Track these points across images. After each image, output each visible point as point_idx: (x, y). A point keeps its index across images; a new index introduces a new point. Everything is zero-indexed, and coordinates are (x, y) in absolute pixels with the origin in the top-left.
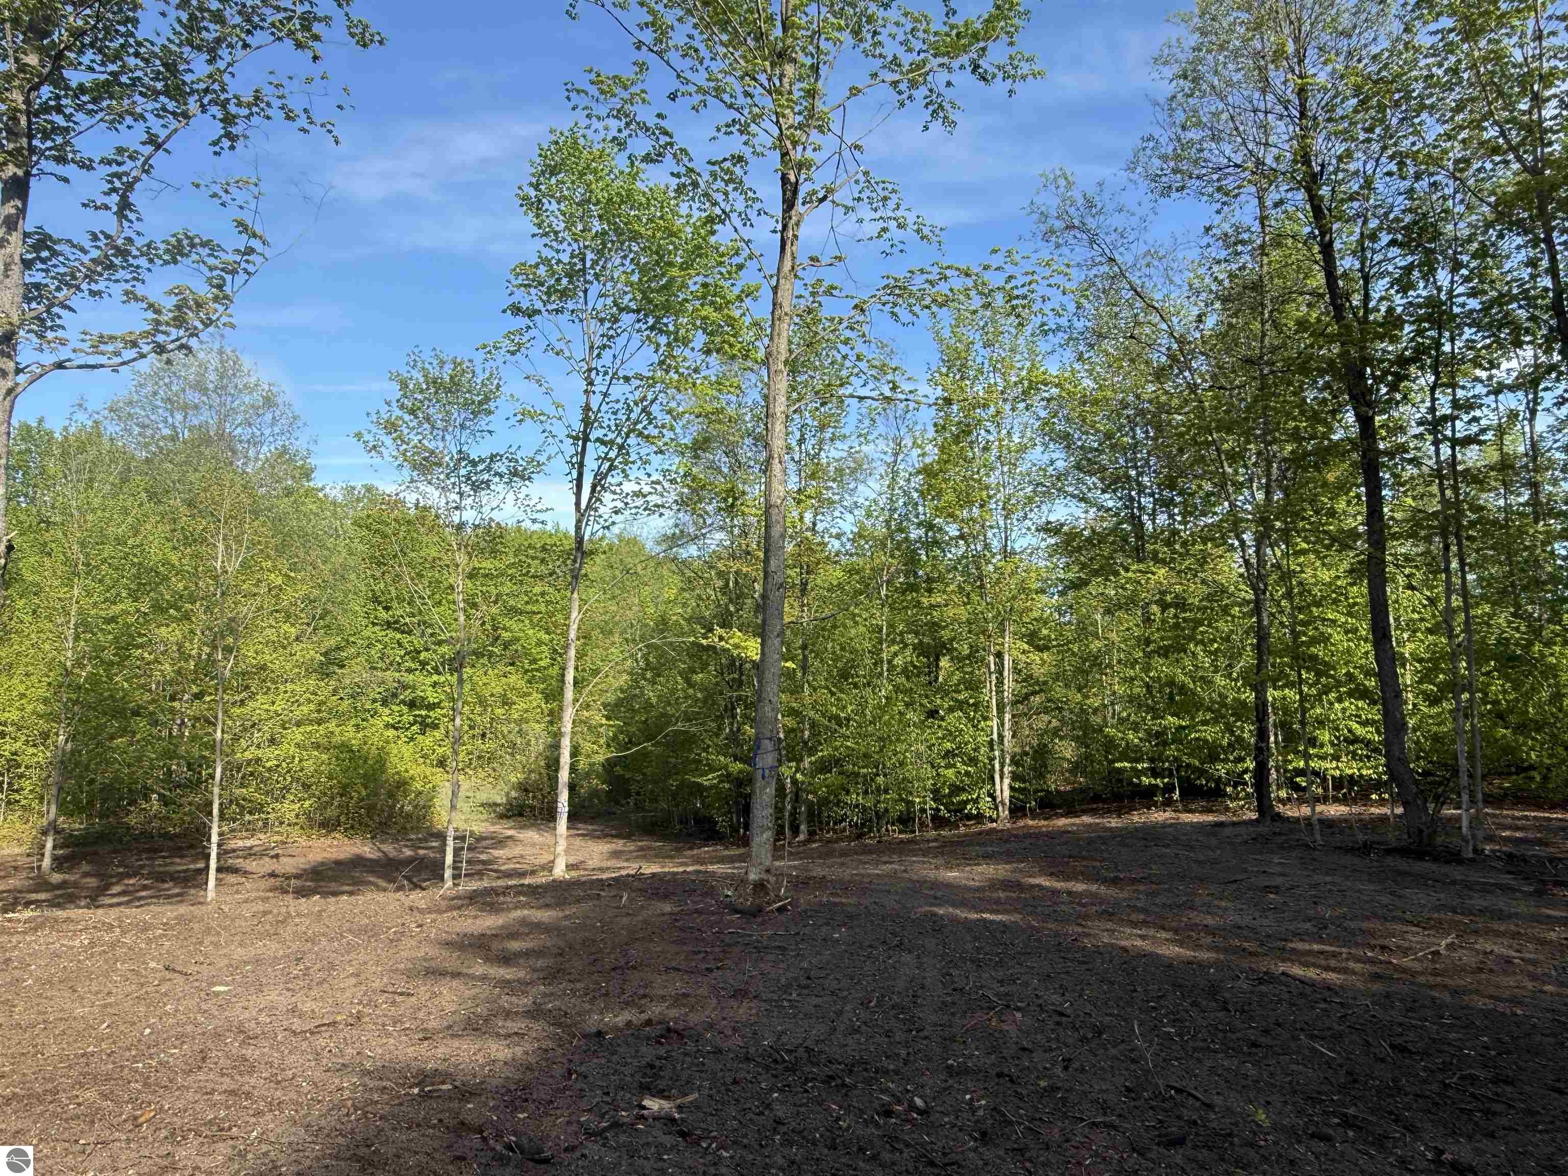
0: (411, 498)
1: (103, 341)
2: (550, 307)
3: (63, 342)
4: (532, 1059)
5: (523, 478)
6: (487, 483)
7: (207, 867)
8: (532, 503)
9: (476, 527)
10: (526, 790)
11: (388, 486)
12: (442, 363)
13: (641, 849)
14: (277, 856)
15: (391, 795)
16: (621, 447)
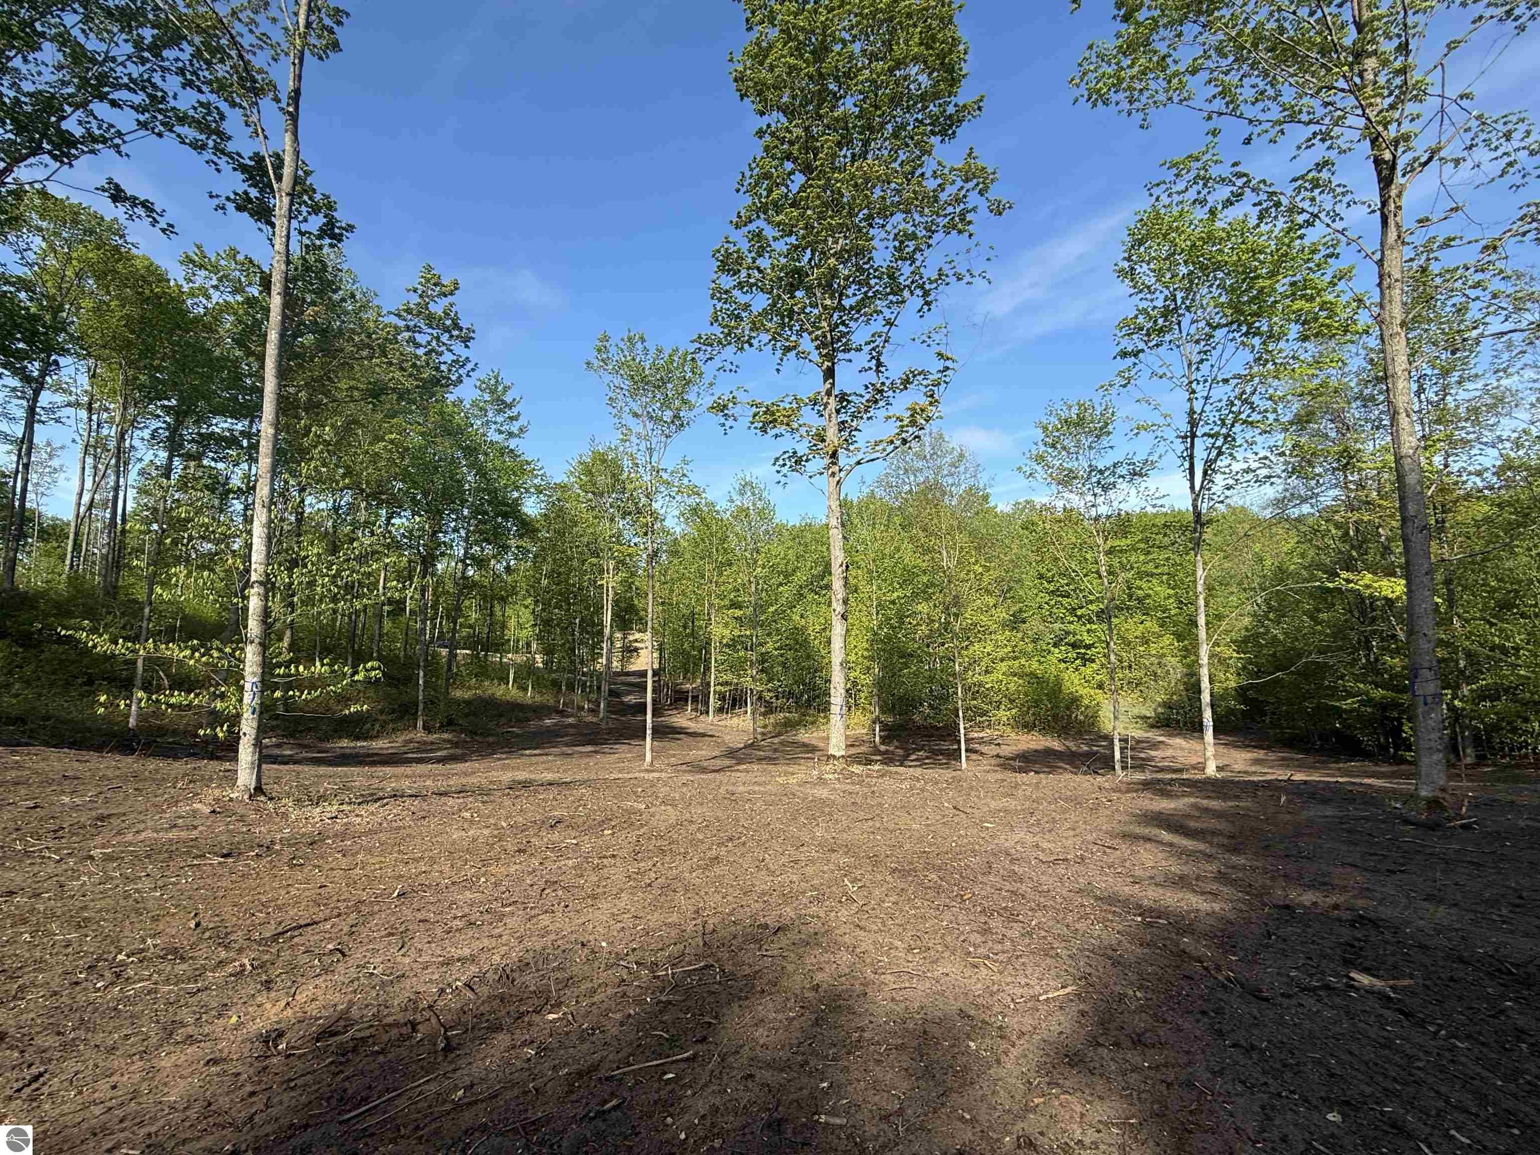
0: (1060, 504)
1: (877, 444)
2: (1150, 344)
3: (858, 449)
4: (1232, 916)
5: (1141, 475)
6: (1114, 484)
7: (960, 749)
8: (1151, 493)
9: (1108, 517)
10: (1170, 708)
11: (1041, 499)
12: (1069, 408)
13: (1283, 759)
14: (999, 744)
15: (1068, 708)
16: (1226, 437)
